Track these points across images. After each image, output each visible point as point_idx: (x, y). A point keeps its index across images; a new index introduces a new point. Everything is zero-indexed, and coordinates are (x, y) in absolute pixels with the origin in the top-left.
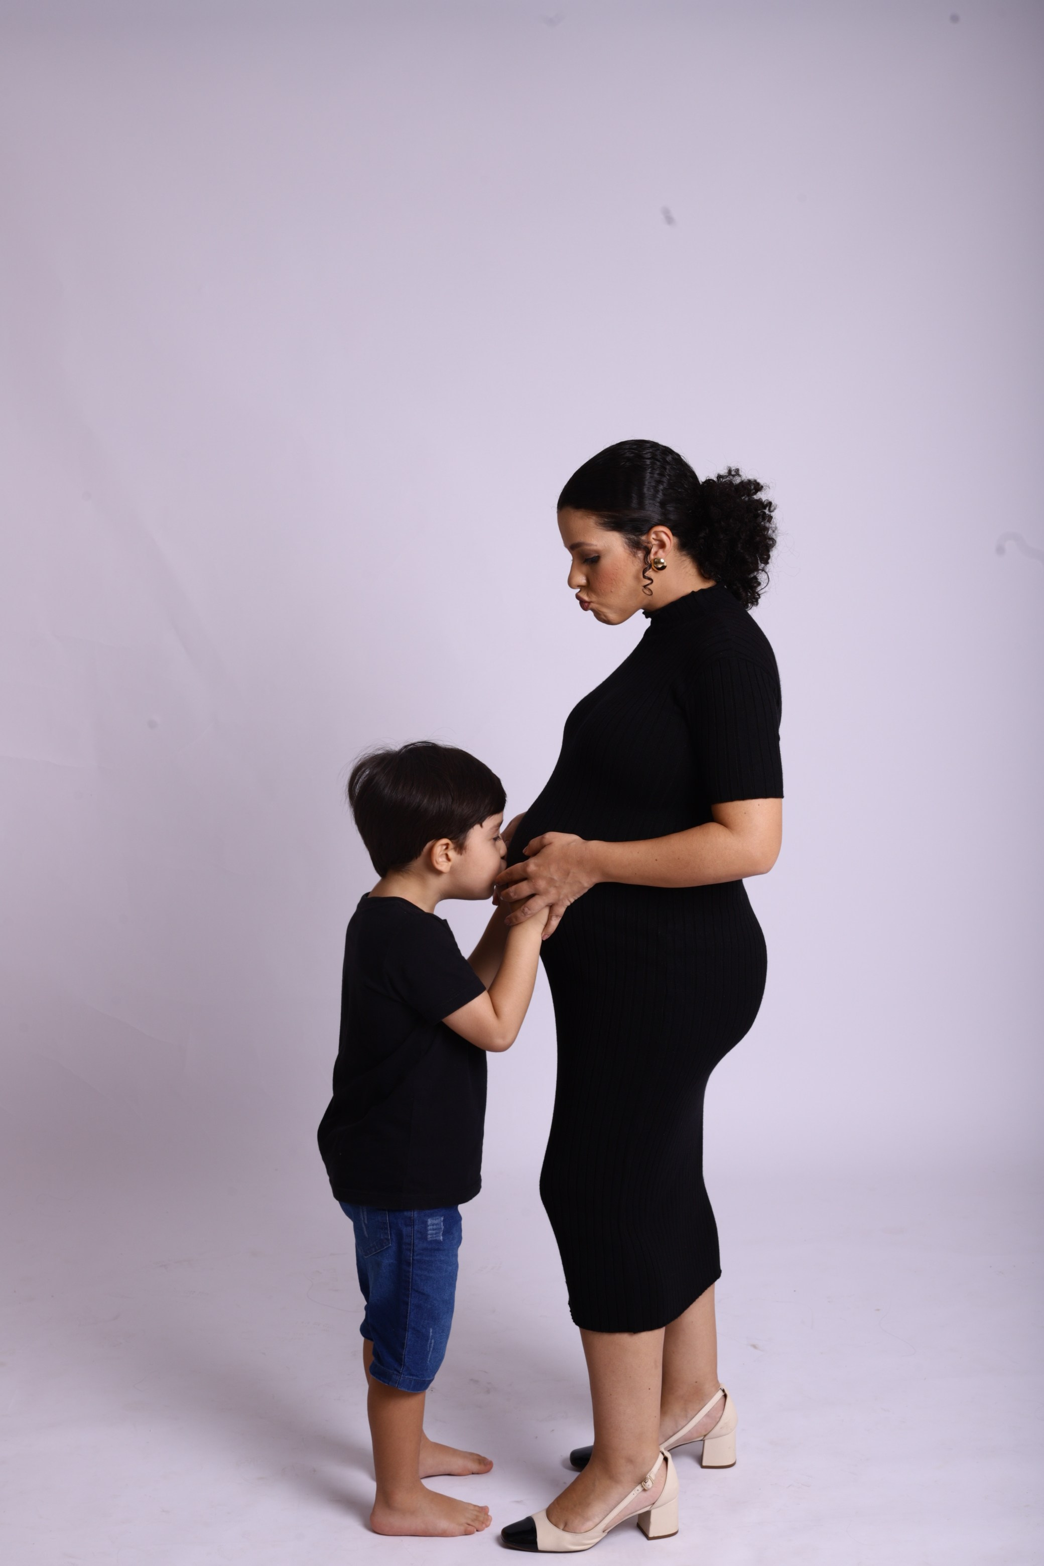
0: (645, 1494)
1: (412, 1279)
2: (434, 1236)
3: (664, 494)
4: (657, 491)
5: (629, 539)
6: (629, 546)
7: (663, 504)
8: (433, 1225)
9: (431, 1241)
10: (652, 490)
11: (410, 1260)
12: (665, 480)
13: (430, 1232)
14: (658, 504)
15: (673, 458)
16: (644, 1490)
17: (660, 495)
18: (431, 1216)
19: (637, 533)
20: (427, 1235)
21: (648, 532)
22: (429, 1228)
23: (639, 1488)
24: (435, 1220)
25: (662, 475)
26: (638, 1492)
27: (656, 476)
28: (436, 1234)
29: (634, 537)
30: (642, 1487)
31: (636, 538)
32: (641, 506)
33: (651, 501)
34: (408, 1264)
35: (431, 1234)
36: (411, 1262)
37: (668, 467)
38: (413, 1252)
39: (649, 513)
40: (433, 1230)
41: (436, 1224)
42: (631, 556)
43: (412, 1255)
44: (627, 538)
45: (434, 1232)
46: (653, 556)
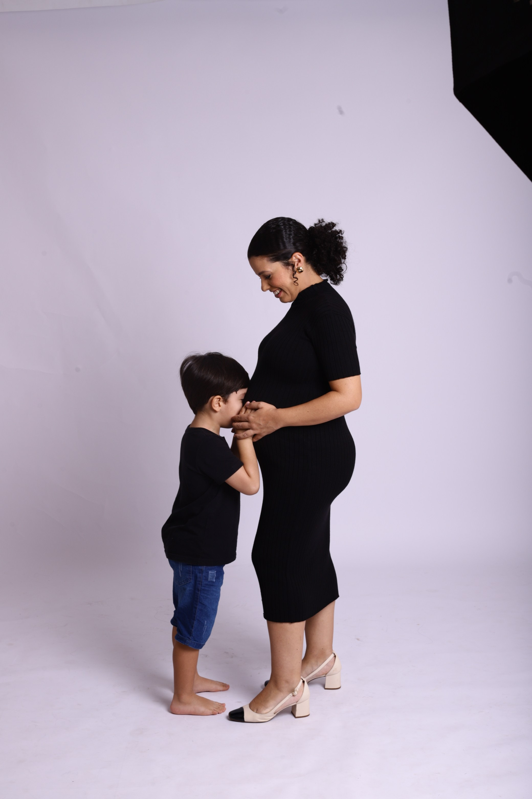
0: (293, 698)
1: (199, 597)
3: (294, 239)
4: (290, 239)
5: (284, 263)
6: (284, 266)
7: (294, 244)
8: (211, 574)
9: (210, 581)
10: (288, 239)
11: (199, 588)
12: (292, 233)
14: (292, 245)
15: (293, 222)
16: (293, 696)
17: (292, 240)
18: (210, 570)
19: (287, 259)
20: (208, 578)
21: (291, 256)
23: (291, 694)
24: (212, 571)
25: (290, 231)
26: (290, 696)
27: (288, 232)
28: (212, 578)
29: (285, 261)
30: (293, 694)
31: (287, 262)
32: (285, 247)
33: (289, 244)
34: (198, 590)
35: (210, 578)
36: (200, 589)
37: (292, 227)
38: (201, 585)
39: (289, 249)
40: (211, 576)
41: (213, 574)
42: (286, 270)
43: (200, 586)
44: (283, 263)
46: (296, 267)
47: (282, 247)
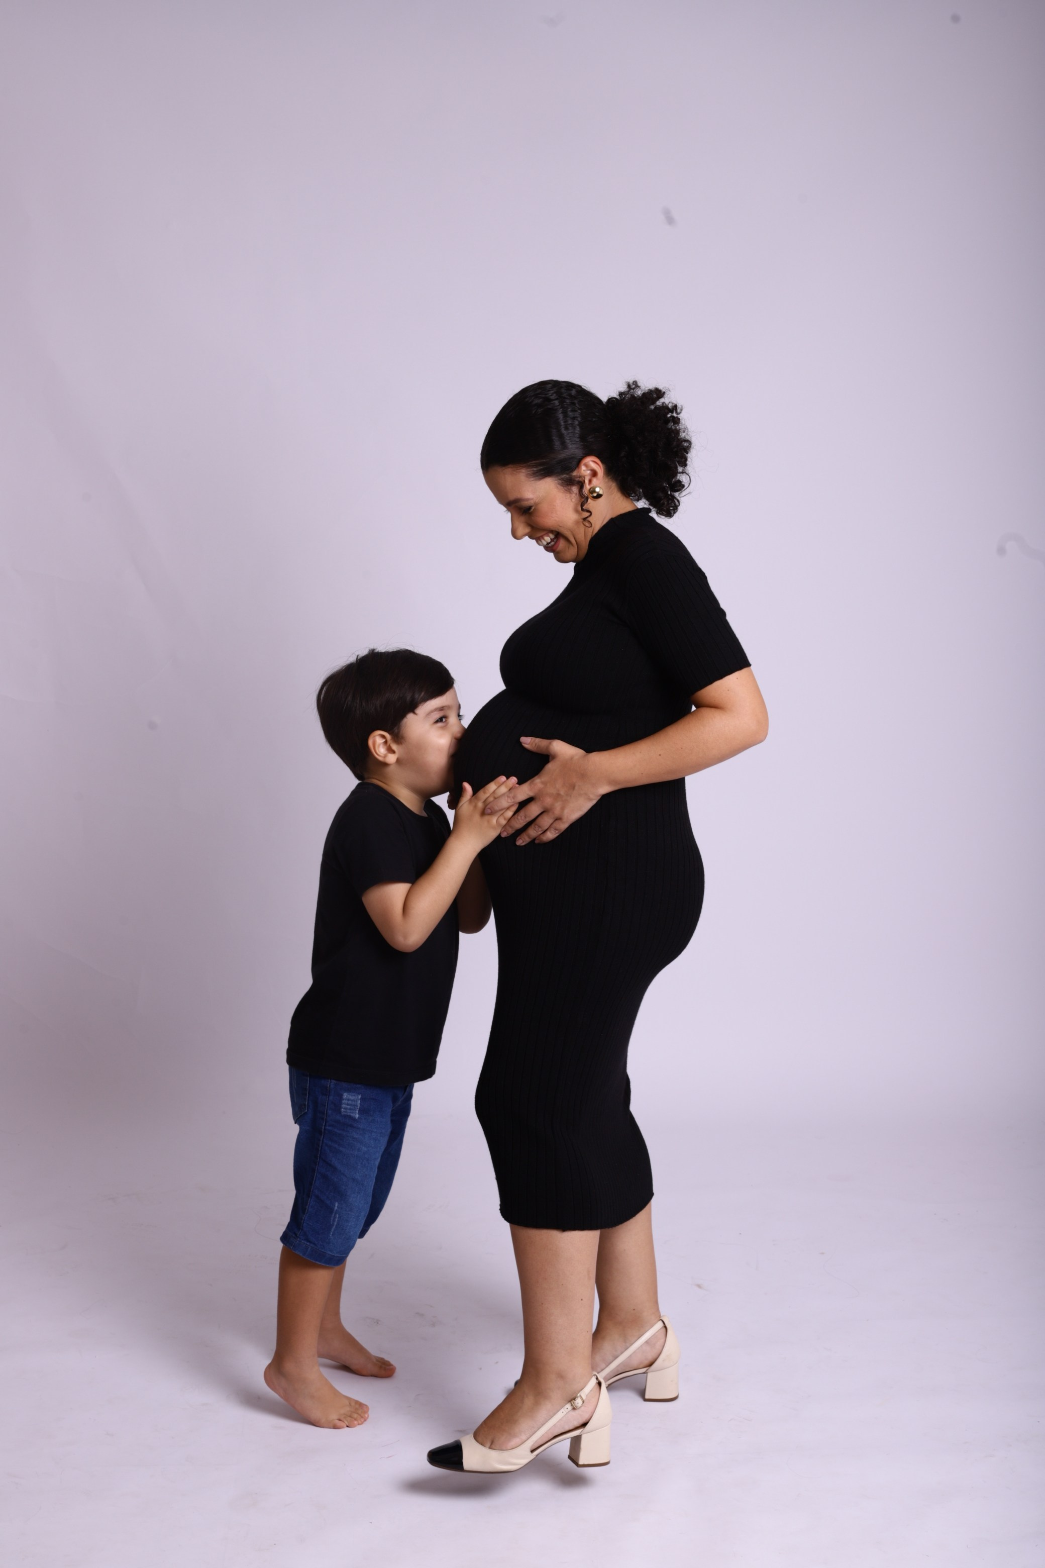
0: (574, 1413)
1: (322, 1148)
2: (349, 1111)
3: (581, 429)
4: (574, 428)
7: (583, 438)
8: (348, 1100)
9: (346, 1116)
10: (570, 428)
11: (323, 1133)
12: (578, 414)
13: (344, 1106)
14: (579, 440)
15: (574, 390)
16: (574, 1409)
17: (578, 431)
18: (348, 1091)
19: (568, 472)
20: (340, 1108)
21: (578, 466)
22: (344, 1101)
23: (568, 1406)
24: (352, 1096)
25: (573, 411)
26: (567, 1410)
27: (570, 414)
28: (350, 1109)
30: (572, 1405)
33: (572, 439)
34: (320, 1132)
35: (345, 1107)
37: (576, 401)
38: (326, 1122)
39: (573, 450)
40: (348, 1105)
41: (352, 1100)
42: (567, 494)
43: (325, 1129)
45: (349, 1107)
46: (587, 487)
47: (557, 445)
